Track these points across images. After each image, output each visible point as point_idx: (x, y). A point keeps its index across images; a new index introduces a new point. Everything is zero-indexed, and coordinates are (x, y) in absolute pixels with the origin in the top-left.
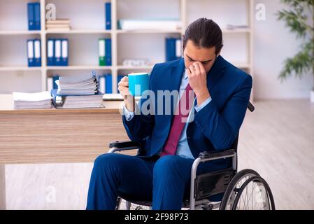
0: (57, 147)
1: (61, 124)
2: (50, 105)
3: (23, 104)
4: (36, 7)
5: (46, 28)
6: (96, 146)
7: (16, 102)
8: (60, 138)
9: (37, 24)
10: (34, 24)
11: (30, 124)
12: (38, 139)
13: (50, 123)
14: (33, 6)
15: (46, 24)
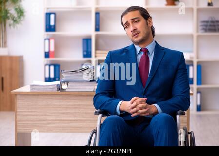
0: (61, 121)
1: (65, 103)
2: (56, 89)
3: (37, 87)
4: (89, 41)
5: (96, 56)
6: (90, 121)
7: (31, 85)
8: (64, 113)
10: (87, 52)
11: (42, 102)
12: (47, 114)
13: (56, 102)
14: (87, 41)
15: (96, 53)
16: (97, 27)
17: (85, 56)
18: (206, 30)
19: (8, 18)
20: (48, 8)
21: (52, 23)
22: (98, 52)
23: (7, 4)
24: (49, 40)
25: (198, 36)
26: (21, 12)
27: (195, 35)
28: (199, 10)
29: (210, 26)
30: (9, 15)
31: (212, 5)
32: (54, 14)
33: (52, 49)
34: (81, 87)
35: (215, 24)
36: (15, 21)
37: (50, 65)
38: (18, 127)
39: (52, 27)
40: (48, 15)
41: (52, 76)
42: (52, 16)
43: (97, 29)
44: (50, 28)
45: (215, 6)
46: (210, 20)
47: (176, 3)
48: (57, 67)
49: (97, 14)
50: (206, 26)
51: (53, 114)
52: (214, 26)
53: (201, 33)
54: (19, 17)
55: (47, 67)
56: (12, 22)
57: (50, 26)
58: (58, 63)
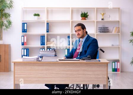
1: (41, 68)
2: (36, 60)
4: (44, 37)
5: (47, 45)
9: (44, 43)
10: (43, 43)
13: (36, 68)
14: (43, 37)
15: (47, 43)
16: (48, 30)
17: (41, 45)
18: (101, 32)
19: (3, 25)
20: (23, 21)
21: (25, 28)
22: (48, 42)
23: (3, 18)
24: (24, 36)
25: (97, 35)
26: (10, 23)
27: (96, 34)
28: (97, 22)
29: (103, 30)
30: (4, 24)
31: (104, 20)
32: (26, 23)
33: (25, 41)
34: (50, 59)
35: (105, 29)
36: (7, 27)
37: (24, 49)
38: (15, 81)
39: (26, 30)
40: (23, 24)
41: (25, 54)
42: (25, 25)
43: (47, 32)
44: (24, 31)
45: (105, 20)
46: (103, 27)
47: (86, 19)
48: (27, 50)
49: (48, 24)
50: (101, 30)
51: (35, 74)
52: (105, 30)
53: (98, 33)
54: (9, 25)
55: (23, 50)
56: (5, 27)
57: (24, 30)
58: (28, 48)
